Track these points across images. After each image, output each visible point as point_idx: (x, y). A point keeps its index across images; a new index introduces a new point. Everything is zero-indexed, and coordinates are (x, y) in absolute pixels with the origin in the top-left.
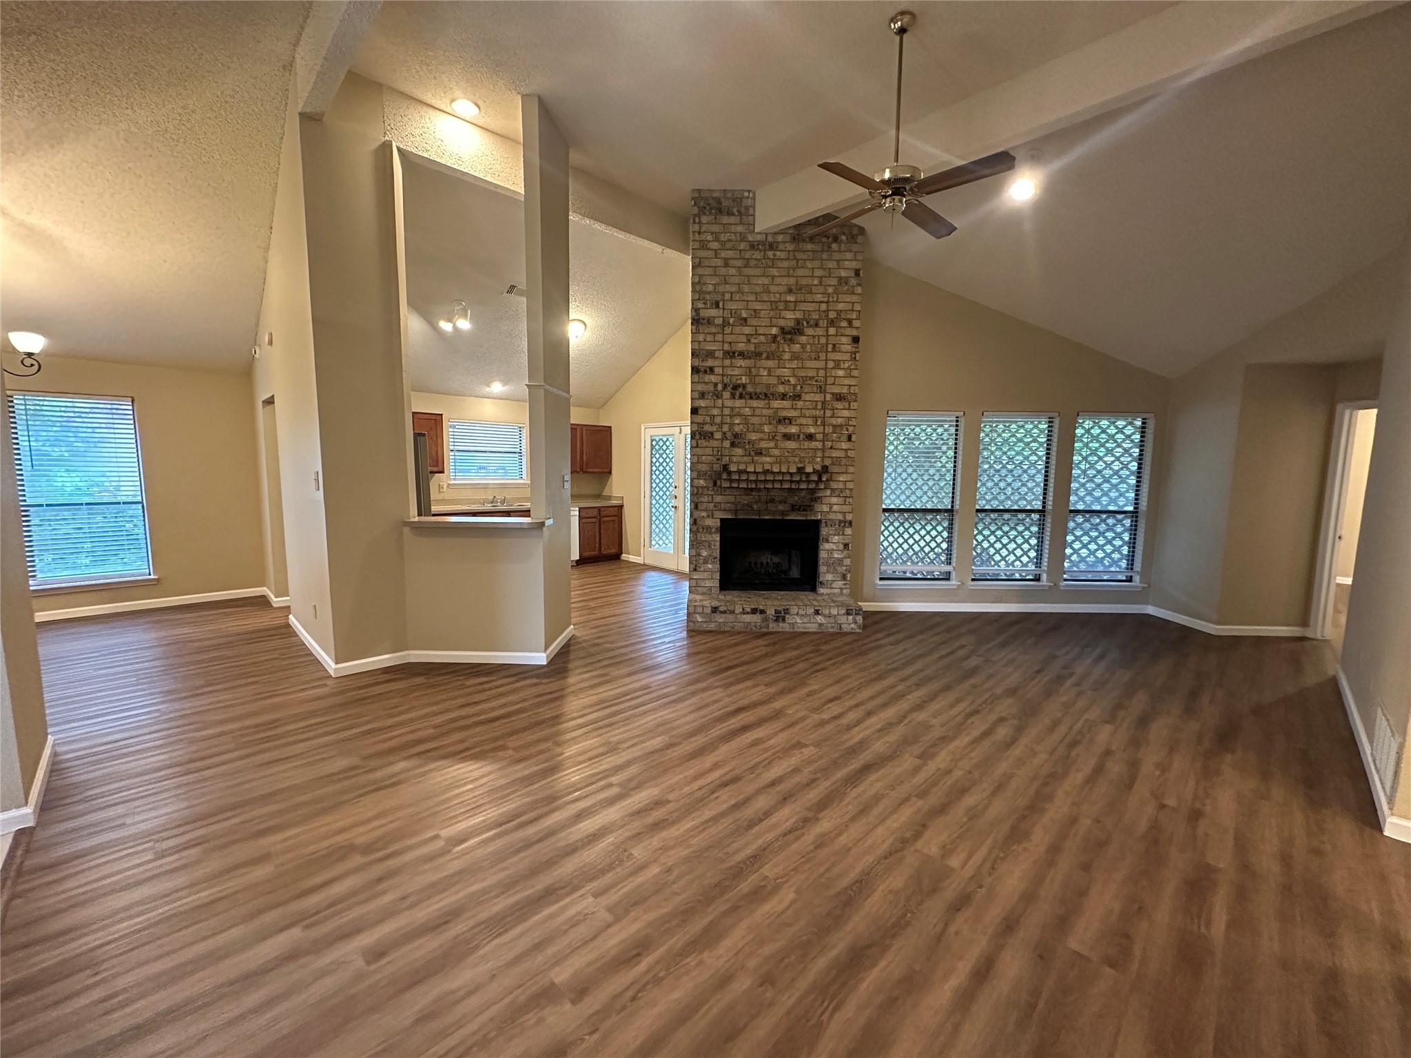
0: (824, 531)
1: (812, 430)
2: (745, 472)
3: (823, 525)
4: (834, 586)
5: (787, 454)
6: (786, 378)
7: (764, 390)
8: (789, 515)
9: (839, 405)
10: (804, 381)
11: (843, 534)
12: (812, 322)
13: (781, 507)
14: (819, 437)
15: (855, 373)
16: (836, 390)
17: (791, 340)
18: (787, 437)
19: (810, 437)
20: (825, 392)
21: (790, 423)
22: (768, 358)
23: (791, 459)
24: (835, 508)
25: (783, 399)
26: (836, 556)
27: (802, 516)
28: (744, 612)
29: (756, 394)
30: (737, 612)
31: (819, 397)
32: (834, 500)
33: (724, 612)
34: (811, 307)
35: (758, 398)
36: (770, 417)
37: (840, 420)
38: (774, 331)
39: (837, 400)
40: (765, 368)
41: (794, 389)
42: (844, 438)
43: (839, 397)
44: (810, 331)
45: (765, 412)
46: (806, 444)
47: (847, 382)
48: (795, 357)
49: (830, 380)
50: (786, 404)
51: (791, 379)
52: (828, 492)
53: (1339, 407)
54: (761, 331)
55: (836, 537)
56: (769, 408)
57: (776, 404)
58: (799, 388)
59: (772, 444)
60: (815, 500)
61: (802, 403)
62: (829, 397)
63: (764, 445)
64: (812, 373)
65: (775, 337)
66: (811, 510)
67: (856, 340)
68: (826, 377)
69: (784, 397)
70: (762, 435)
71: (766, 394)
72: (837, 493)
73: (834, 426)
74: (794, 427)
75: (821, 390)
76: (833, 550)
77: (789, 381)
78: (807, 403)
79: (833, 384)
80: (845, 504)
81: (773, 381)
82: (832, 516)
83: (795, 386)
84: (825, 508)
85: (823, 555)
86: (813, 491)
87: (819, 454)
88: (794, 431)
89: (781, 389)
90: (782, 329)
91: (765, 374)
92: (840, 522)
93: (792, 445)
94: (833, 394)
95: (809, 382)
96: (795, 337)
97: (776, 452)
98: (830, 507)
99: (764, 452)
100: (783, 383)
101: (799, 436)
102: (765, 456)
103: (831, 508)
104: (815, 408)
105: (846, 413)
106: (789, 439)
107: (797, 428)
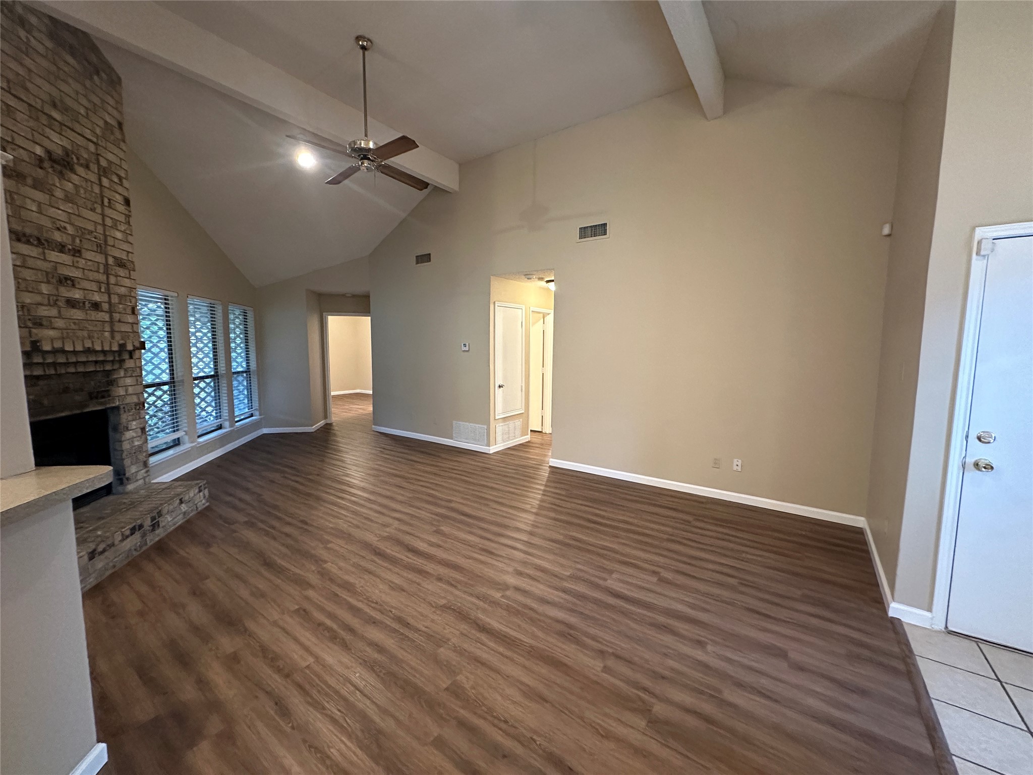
0: (124, 417)
1: (97, 298)
2: (62, 351)
3: (122, 411)
4: (138, 477)
5: (73, 326)
6: (63, 224)
7: (36, 233)
8: (87, 406)
9: (122, 272)
10: (82, 232)
11: (140, 418)
12: (82, 161)
13: (78, 398)
14: (105, 306)
15: (130, 239)
16: (117, 254)
17: (61, 172)
18: (72, 303)
19: (96, 306)
20: (106, 255)
21: (73, 285)
22: (34, 187)
23: (80, 333)
24: (131, 390)
25: (61, 251)
26: (136, 443)
27: (101, 404)
28: (125, 538)
29: (24, 235)
30: (116, 542)
31: (100, 258)
32: (129, 381)
33: (104, 551)
34: (80, 141)
35: (28, 242)
36: (47, 273)
37: (123, 289)
38: (39, 151)
39: (119, 266)
40: (34, 201)
41: (74, 241)
42: (129, 311)
43: (121, 264)
44: (80, 170)
45: (40, 264)
46: (94, 315)
47: (125, 247)
48: (68, 199)
49: (110, 241)
50: (66, 258)
51: (68, 226)
52: (122, 373)
53: (324, 314)
54: (20, 141)
55: (134, 423)
56: (45, 260)
57: (54, 256)
58: (78, 241)
59: (54, 312)
60: (112, 383)
61: (84, 261)
62: (111, 261)
63: (44, 312)
64: (90, 227)
65: (40, 160)
66: (109, 396)
67: (127, 202)
68: (105, 236)
69: (62, 248)
70: (38, 298)
71: (38, 239)
72: (129, 375)
73: (121, 296)
74: (77, 291)
75: (101, 248)
76: (133, 438)
77: (65, 228)
78: (90, 263)
79: (113, 246)
80: (137, 385)
81: (46, 222)
82: (129, 400)
83: (73, 237)
84: (121, 392)
85: (126, 446)
86: (108, 373)
87: (107, 328)
88: (77, 296)
89: (58, 236)
90: (48, 152)
91: (34, 208)
92: (136, 404)
93: (77, 314)
94: (114, 257)
95: (88, 237)
96: (65, 171)
97: (60, 323)
98: (123, 390)
99: (44, 323)
100: (58, 229)
101: (84, 303)
102: (47, 328)
103: (126, 391)
104: (98, 272)
105: (127, 282)
106: (73, 307)
107: (81, 292)
